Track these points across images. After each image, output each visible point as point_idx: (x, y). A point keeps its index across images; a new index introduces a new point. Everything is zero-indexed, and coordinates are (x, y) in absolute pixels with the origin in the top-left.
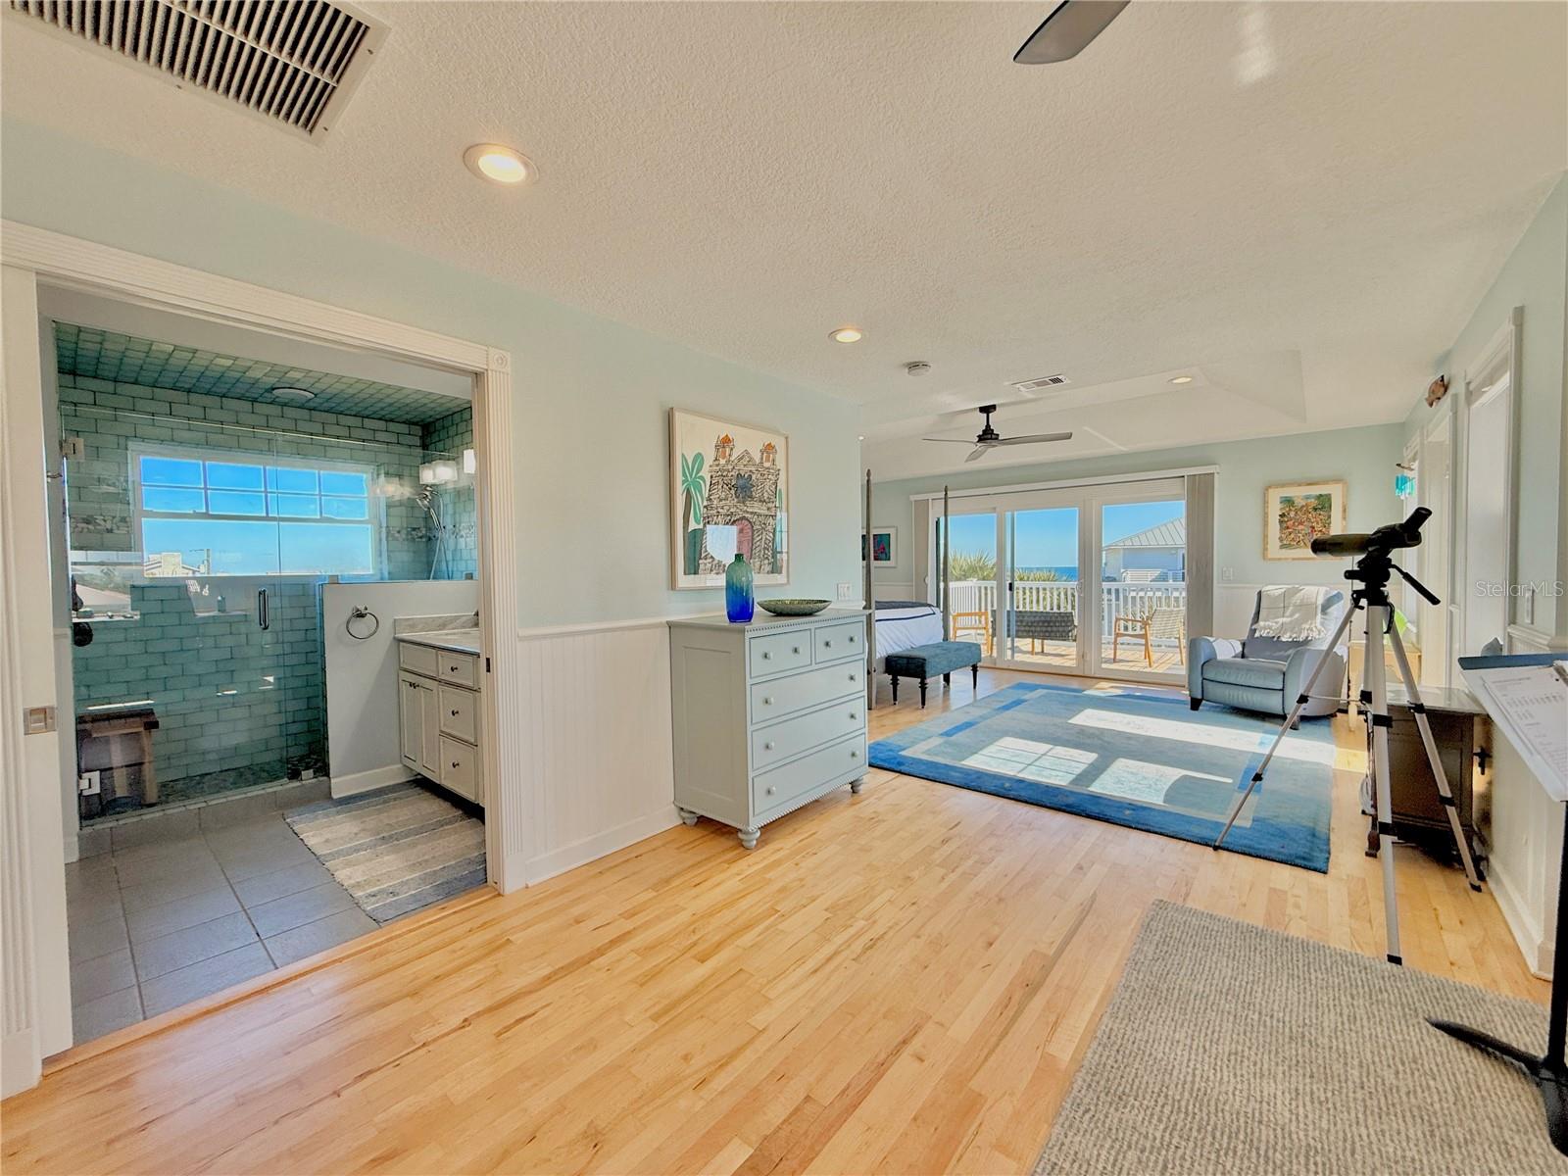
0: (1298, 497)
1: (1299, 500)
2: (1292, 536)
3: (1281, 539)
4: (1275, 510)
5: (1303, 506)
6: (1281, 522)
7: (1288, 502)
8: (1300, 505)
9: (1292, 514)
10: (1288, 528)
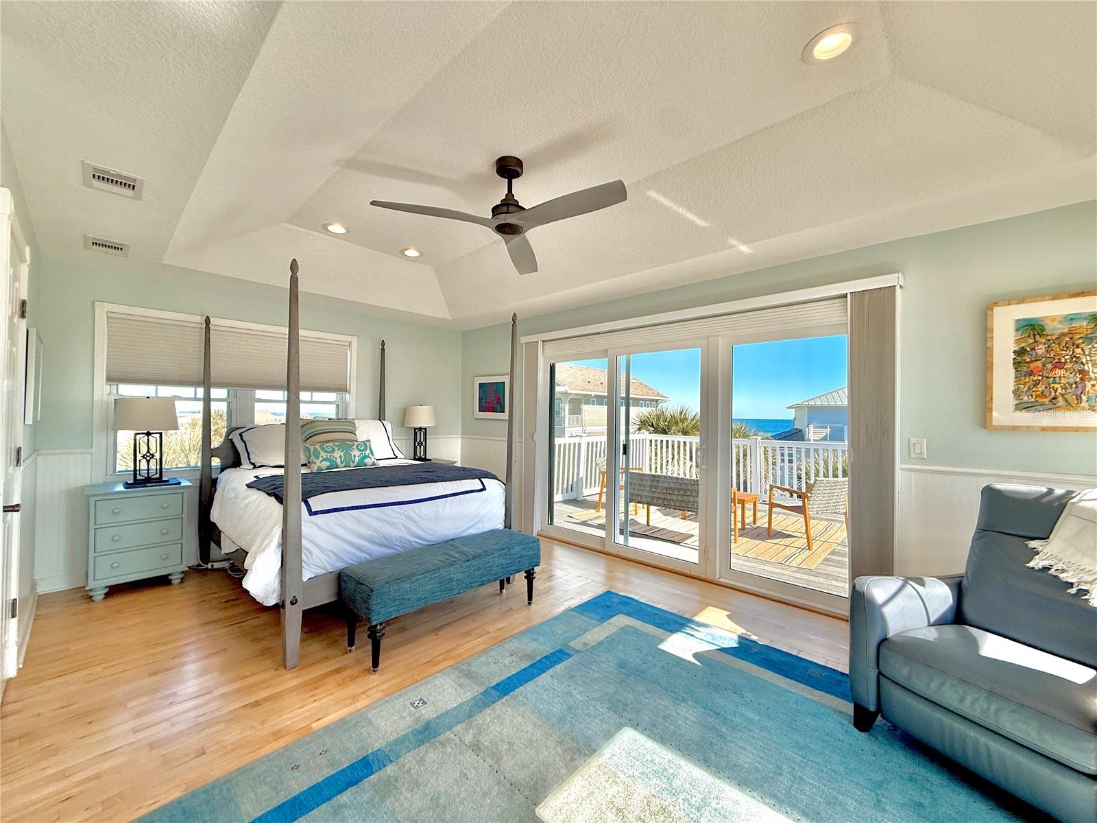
0: (1053, 319)
1: (1056, 324)
2: (1041, 388)
3: (1017, 393)
4: (1005, 343)
5: (1063, 335)
6: (1017, 364)
7: (1032, 328)
8: (1058, 332)
9: (1041, 349)
10: (1031, 373)
